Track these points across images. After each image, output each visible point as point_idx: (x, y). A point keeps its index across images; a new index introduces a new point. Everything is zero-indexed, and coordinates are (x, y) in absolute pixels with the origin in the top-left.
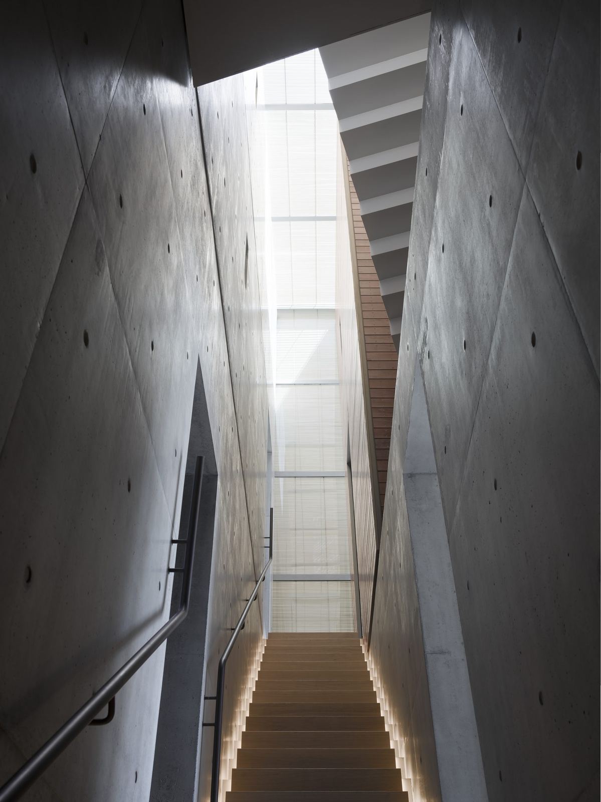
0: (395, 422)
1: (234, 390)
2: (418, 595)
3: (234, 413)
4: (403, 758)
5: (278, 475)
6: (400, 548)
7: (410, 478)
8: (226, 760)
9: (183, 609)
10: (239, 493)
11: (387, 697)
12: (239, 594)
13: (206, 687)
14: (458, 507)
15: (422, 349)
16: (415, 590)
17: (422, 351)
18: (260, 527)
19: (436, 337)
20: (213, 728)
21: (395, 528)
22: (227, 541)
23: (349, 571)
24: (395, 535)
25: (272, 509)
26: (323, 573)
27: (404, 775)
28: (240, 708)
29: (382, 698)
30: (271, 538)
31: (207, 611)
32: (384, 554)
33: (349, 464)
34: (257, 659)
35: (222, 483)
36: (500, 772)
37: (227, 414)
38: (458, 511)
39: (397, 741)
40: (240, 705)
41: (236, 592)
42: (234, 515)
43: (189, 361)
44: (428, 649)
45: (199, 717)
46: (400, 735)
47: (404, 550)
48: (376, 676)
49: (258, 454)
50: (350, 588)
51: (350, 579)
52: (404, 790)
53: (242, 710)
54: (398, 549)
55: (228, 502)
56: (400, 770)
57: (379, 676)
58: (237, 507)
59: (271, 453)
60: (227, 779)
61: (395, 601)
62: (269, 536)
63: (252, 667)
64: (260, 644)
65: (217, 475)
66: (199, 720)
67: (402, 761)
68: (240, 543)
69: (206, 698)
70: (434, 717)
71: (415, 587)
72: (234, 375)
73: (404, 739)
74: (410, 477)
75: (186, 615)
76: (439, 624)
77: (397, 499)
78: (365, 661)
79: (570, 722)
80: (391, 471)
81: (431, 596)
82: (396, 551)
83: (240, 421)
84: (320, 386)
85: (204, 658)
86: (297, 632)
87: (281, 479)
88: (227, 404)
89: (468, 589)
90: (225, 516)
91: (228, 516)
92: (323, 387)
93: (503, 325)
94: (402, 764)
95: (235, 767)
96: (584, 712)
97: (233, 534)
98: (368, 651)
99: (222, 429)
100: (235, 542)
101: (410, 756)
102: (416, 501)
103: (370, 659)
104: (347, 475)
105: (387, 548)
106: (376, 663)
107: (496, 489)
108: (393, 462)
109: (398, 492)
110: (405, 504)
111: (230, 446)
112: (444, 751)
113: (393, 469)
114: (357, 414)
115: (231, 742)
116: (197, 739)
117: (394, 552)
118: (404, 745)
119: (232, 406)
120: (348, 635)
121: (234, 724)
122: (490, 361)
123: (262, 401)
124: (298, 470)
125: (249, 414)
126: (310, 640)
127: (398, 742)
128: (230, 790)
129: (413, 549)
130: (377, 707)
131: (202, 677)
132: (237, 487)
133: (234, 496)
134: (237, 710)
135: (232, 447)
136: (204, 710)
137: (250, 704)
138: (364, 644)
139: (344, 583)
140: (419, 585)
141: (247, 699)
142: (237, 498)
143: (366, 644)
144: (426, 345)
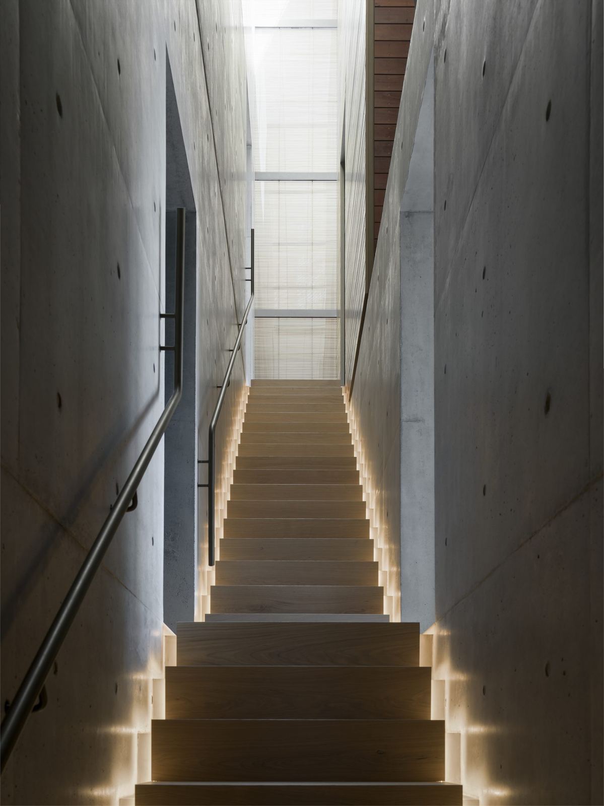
0: (398, 136)
1: (207, 73)
2: (401, 360)
3: (209, 111)
4: (373, 509)
5: (260, 177)
6: (389, 302)
7: (407, 219)
8: (217, 510)
9: (178, 390)
10: (218, 224)
11: (364, 451)
12: (223, 345)
13: (199, 451)
14: (448, 280)
15: (440, 41)
16: (399, 355)
17: (439, 43)
18: (241, 256)
19: (457, 32)
20: (207, 488)
21: (386, 276)
22: (209, 291)
23: (336, 306)
24: (385, 285)
25: (253, 231)
26: (308, 308)
27: (373, 525)
28: (227, 461)
29: (359, 453)
30: (252, 268)
31: (195, 377)
32: (373, 301)
33: (343, 163)
34: (240, 409)
35: (201, 220)
36: (446, 539)
37: (202, 117)
38: (447, 285)
39: (369, 493)
40: (228, 459)
41: (220, 345)
42: (214, 254)
43: (157, 63)
44: (404, 416)
45: (194, 480)
46: (373, 488)
47: (392, 306)
48: (355, 428)
49: (236, 157)
50: (336, 325)
51: (336, 316)
52: (371, 538)
53: (229, 462)
54: (387, 302)
55: (208, 241)
56: (369, 520)
57: (358, 429)
58: (217, 242)
59: (251, 146)
60: (219, 527)
61: (378, 359)
62: (250, 267)
63: (236, 418)
64: (243, 392)
65: (196, 212)
66: (194, 482)
67: (373, 513)
68: (221, 286)
69: (199, 462)
70: (402, 482)
71: (399, 351)
72: (206, 47)
73: (376, 492)
74: (408, 215)
75: (181, 396)
76: (417, 391)
77: (391, 241)
78: (346, 412)
79: (500, 514)
80: (389, 202)
81: (413, 362)
82: (384, 305)
83: (216, 118)
84: (311, 31)
85: (195, 424)
86: (280, 379)
87: (262, 183)
88: (200, 102)
89: (445, 373)
90: (206, 261)
91: (208, 260)
92: (316, 31)
93: (525, 66)
94: (371, 515)
95: (226, 517)
96: (511, 510)
97: (214, 278)
98: (350, 400)
99: (197, 145)
100: (216, 288)
101: (379, 509)
102: (410, 248)
103: (351, 409)
104: (340, 178)
105: (376, 296)
106: (356, 414)
107: (484, 278)
108: (391, 191)
109: (393, 234)
110: (399, 252)
111: (206, 163)
112: (407, 510)
113: (391, 200)
114: (356, 97)
115: (221, 493)
116: (194, 499)
117: (382, 303)
118: (375, 498)
119: (205, 101)
120: (331, 382)
121: (222, 477)
122: (504, 111)
123: (239, 69)
124: (282, 170)
125: (225, 102)
126: (293, 388)
127: (370, 495)
128: (222, 537)
129: (401, 308)
130: (354, 461)
131: (194, 443)
132: (216, 217)
133: (214, 231)
134: (224, 463)
135: (209, 163)
136: (198, 473)
137: (236, 457)
138: (346, 393)
139: (330, 320)
140: (403, 349)
141: (233, 452)
142: (217, 231)
143: (348, 392)
144: (444, 37)
